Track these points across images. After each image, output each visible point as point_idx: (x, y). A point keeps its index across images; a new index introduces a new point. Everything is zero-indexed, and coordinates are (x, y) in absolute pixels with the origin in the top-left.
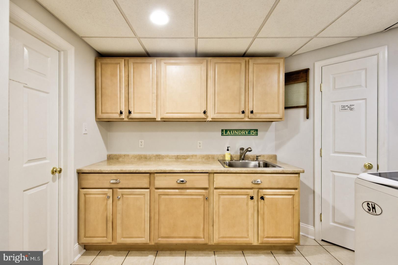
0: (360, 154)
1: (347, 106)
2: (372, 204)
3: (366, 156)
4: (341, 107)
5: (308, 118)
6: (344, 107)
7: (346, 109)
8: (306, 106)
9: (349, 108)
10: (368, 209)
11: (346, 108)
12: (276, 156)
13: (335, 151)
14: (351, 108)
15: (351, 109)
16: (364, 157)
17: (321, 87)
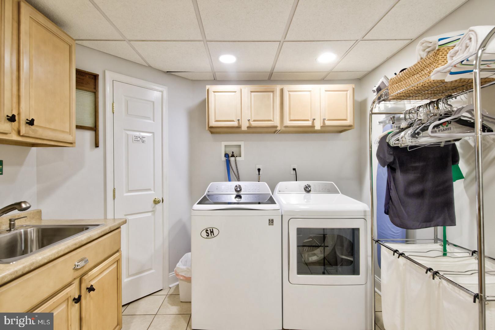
0: (150, 190)
1: (139, 137)
2: (210, 230)
3: (154, 191)
4: (134, 138)
5: (97, 146)
6: (137, 138)
7: (138, 141)
8: (95, 129)
9: (141, 140)
10: (207, 235)
11: (139, 139)
12: (41, 211)
13: (129, 190)
14: (143, 140)
15: (143, 142)
16: (153, 192)
17: (113, 107)
